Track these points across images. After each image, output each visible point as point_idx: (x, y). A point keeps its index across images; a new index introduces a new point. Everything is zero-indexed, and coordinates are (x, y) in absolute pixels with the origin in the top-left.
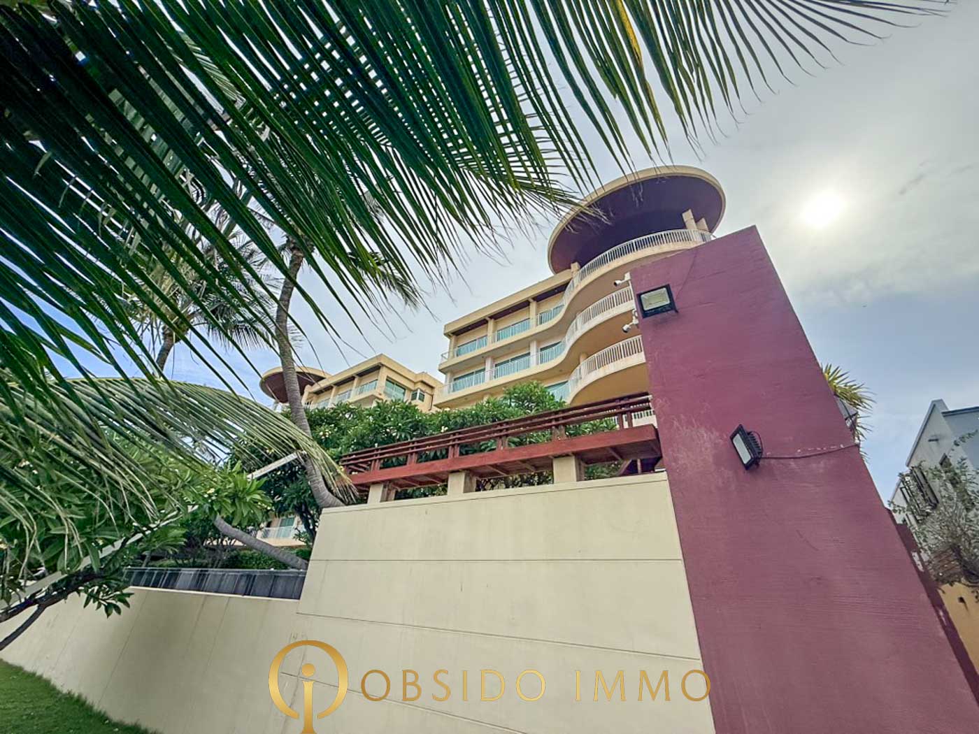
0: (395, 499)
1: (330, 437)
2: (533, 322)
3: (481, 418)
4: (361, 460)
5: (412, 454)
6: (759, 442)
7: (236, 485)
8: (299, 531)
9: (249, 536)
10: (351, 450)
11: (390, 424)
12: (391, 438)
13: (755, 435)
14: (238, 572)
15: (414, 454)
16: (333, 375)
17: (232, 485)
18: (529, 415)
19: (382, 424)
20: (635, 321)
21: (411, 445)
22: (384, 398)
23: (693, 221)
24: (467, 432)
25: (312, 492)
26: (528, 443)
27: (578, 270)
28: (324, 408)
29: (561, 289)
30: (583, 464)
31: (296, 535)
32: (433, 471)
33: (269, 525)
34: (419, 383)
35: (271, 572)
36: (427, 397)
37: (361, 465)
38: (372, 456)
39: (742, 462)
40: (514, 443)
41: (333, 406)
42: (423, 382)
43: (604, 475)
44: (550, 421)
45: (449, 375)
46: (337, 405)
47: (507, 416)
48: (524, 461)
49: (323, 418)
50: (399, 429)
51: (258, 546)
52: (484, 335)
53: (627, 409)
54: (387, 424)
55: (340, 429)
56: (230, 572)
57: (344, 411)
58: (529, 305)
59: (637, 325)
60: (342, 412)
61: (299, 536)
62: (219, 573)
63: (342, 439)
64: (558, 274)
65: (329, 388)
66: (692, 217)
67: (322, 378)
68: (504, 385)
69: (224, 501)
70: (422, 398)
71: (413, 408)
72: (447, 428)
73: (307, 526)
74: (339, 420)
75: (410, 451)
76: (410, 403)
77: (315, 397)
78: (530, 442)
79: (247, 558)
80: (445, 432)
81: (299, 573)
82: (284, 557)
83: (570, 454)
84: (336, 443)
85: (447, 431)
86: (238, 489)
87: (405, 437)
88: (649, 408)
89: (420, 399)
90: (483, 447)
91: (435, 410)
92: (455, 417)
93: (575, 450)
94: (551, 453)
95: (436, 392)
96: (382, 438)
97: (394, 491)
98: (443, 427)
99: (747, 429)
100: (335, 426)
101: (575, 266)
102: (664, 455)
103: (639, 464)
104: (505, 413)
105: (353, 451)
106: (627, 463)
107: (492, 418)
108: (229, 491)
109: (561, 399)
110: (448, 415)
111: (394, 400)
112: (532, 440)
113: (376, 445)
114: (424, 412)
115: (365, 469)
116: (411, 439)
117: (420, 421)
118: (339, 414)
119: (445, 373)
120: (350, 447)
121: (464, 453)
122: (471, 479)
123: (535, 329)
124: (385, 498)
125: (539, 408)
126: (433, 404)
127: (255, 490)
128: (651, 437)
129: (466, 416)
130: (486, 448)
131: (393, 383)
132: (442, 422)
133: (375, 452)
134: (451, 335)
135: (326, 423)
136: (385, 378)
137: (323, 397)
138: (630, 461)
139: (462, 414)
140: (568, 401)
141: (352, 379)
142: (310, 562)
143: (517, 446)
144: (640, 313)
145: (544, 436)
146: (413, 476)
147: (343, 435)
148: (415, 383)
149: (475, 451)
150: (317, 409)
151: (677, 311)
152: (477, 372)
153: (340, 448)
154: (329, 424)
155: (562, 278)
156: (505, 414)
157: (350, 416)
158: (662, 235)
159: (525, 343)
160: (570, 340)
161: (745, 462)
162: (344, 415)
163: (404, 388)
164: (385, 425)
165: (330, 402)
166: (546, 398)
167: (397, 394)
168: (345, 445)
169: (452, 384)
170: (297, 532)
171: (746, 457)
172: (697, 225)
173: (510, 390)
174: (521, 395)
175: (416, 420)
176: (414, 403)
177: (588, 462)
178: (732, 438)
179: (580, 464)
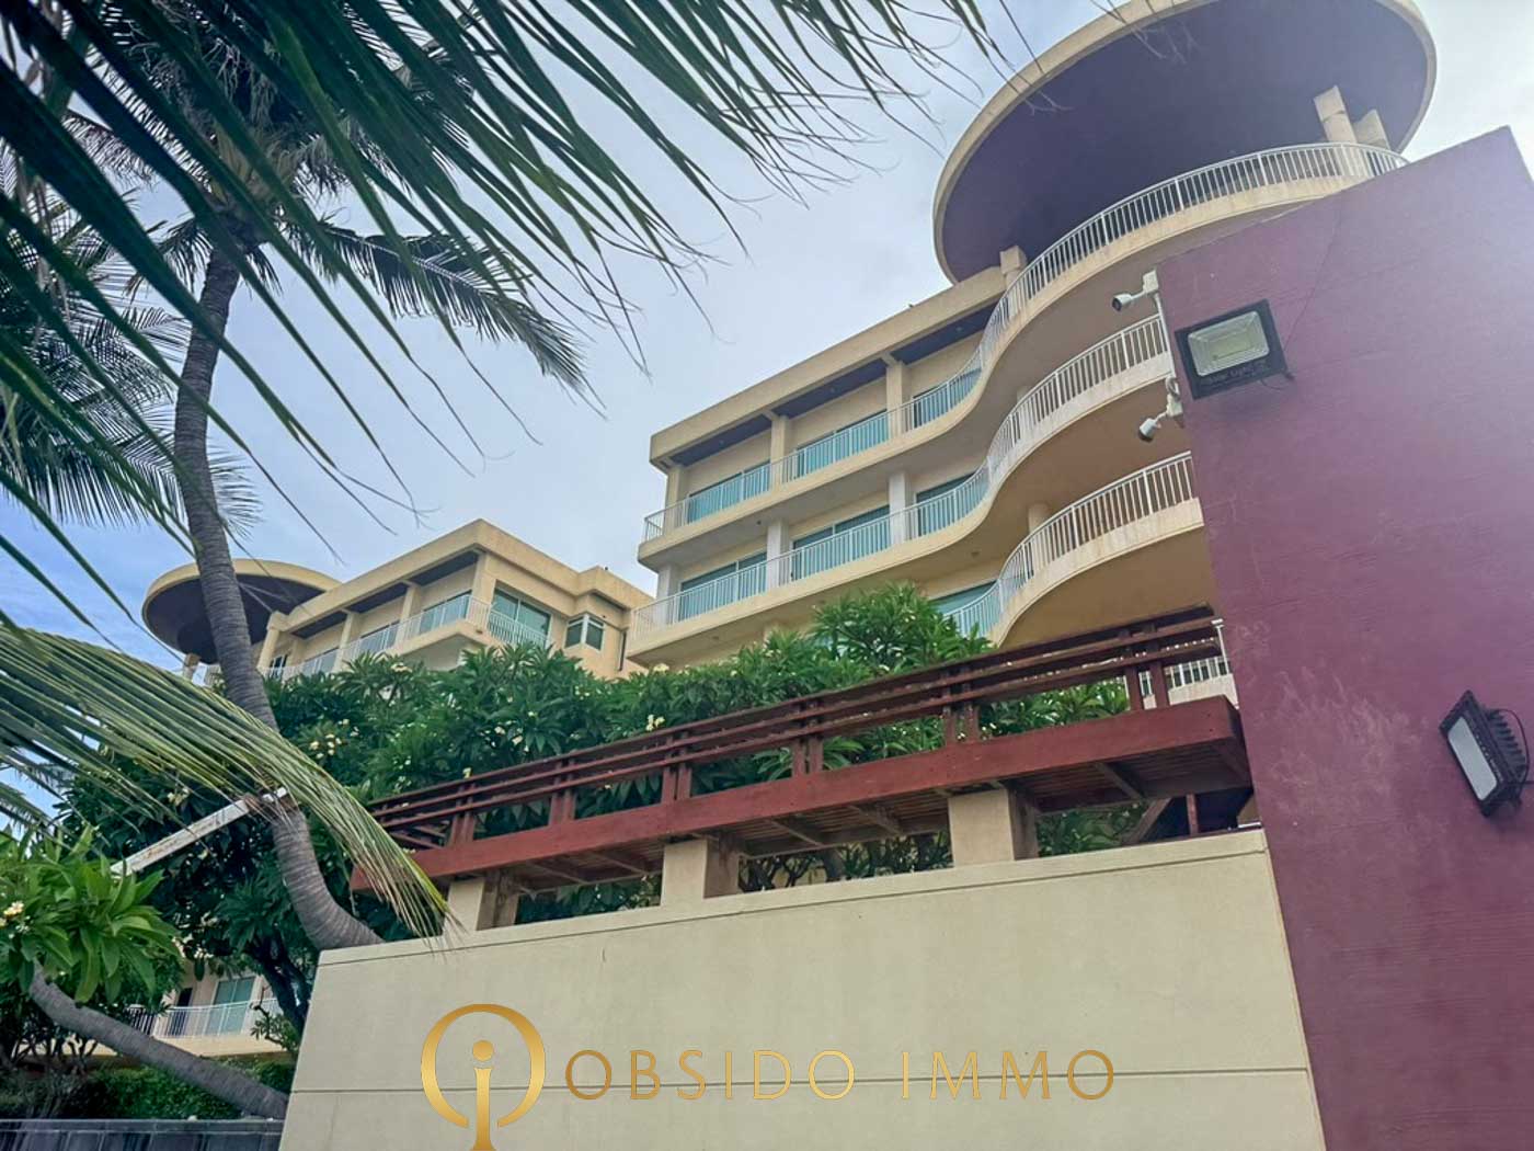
0: (518, 921)
1: (341, 756)
2: (895, 420)
3: (755, 690)
4: (421, 816)
5: (561, 792)
6: (1519, 739)
7: (81, 893)
8: (266, 1014)
9: (127, 1030)
10: (397, 788)
11: (503, 712)
12: (508, 752)
13: (1509, 719)
14: (102, 1127)
15: (567, 794)
16: (344, 582)
17: (70, 892)
18: (886, 677)
19: (485, 713)
20: (1173, 409)
21: (559, 770)
22: (488, 640)
23: (1345, 117)
24: (717, 727)
25: (292, 907)
26: (885, 754)
27: (1020, 269)
28: (321, 674)
29: (973, 324)
30: (1033, 812)
31: (258, 1024)
32: (619, 838)
33: (185, 999)
34: (588, 598)
35: (187, 1125)
36: (609, 637)
37: (422, 829)
38: (451, 803)
39: (1475, 796)
40: (846, 754)
41: (346, 668)
42: (596, 595)
43: (1100, 839)
44: (938, 692)
45: (667, 574)
46: (357, 663)
47: (827, 683)
48: (868, 805)
49: (319, 701)
50: (529, 726)
51: (154, 1057)
52: (762, 460)
53: (1154, 655)
54: (495, 714)
55: (365, 731)
56: (79, 1126)
57: (377, 679)
58: (883, 373)
59: (1175, 418)
60: (369, 683)
61: (264, 1026)
62: (50, 1131)
63: (372, 757)
64: (963, 283)
65: (333, 620)
66: (1342, 108)
67: (314, 592)
68: (820, 597)
69: (50, 935)
70: (596, 641)
71: (565, 667)
72: (661, 720)
73: (285, 1000)
74: (363, 706)
75: (558, 785)
76: (559, 654)
77: (296, 644)
78: (892, 753)
79: (129, 1090)
80: (656, 729)
81: (263, 1127)
82: (222, 1088)
83: (994, 783)
84: (356, 769)
85: (661, 726)
86: (85, 902)
87: (547, 746)
88: (1216, 652)
89: (588, 642)
90: (763, 769)
91: (631, 668)
92: (682, 690)
93: (1012, 770)
94: (940, 782)
95: (634, 621)
96: (486, 754)
97: (515, 898)
98: (651, 717)
99: (1486, 701)
100: (352, 724)
101: (1011, 258)
102: (1256, 785)
103: (1192, 808)
104: (821, 672)
105: (402, 791)
106: (1158, 806)
107: (784, 688)
108: (63, 908)
109: (976, 629)
110: (663, 683)
111: (514, 647)
112: (895, 745)
113: (467, 771)
114: (597, 677)
115: (435, 840)
116: (563, 751)
117: (588, 702)
118: (364, 689)
119: (657, 572)
120: (395, 779)
121: (710, 785)
122: (724, 858)
123: (901, 438)
124: (490, 919)
125: (911, 657)
126: (626, 654)
127: (134, 904)
128: (1218, 731)
129: (715, 686)
130: (770, 772)
131: (516, 601)
132: (649, 704)
133: (461, 793)
134: (670, 462)
135: (326, 713)
136: (493, 586)
137: (320, 646)
138: (1167, 801)
139: (701, 682)
140: (996, 636)
141: (395, 592)
142: (292, 1095)
143: (853, 762)
144: (1187, 386)
145: (929, 735)
146: (566, 856)
147: (376, 746)
148: (575, 598)
149: (741, 781)
150: (302, 676)
151: (1289, 377)
152: (744, 563)
153: (368, 783)
154: (336, 718)
155: (976, 291)
156: (819, 677)
157: (394, 694)
158: (1256, 161)
159: (874, 480)
160: (999, 466)
161: (1481, 795)
162: (375, 691)
163: (546, 612)
164: (489, 717)
165: (339, 656)
166: (932, 629)
167: (525, 629)
168: (380, 773)
169: (676, 597)
170: (259, 1016)
171: (1484, 781)
172: (1354, 129)
173: (833, 610)
174: (863, 623)
175: (575, 700)
176: (569, 653)
177: (1048, 803)
178: (1445, 730)
179: (1023, 813)
